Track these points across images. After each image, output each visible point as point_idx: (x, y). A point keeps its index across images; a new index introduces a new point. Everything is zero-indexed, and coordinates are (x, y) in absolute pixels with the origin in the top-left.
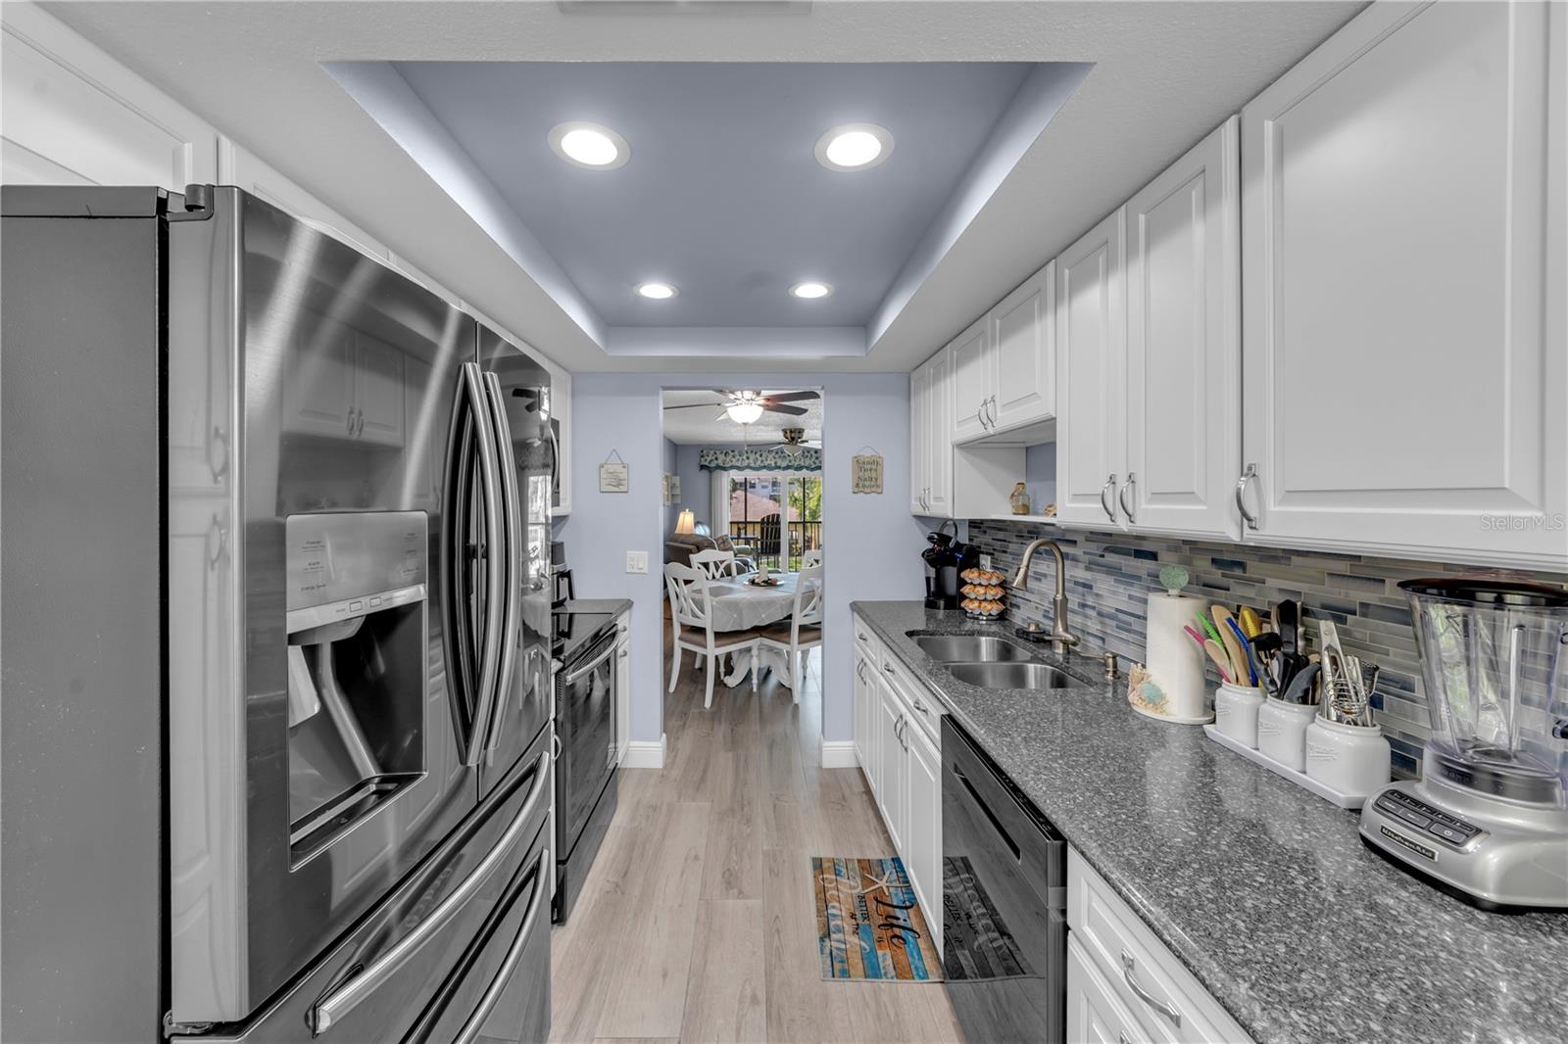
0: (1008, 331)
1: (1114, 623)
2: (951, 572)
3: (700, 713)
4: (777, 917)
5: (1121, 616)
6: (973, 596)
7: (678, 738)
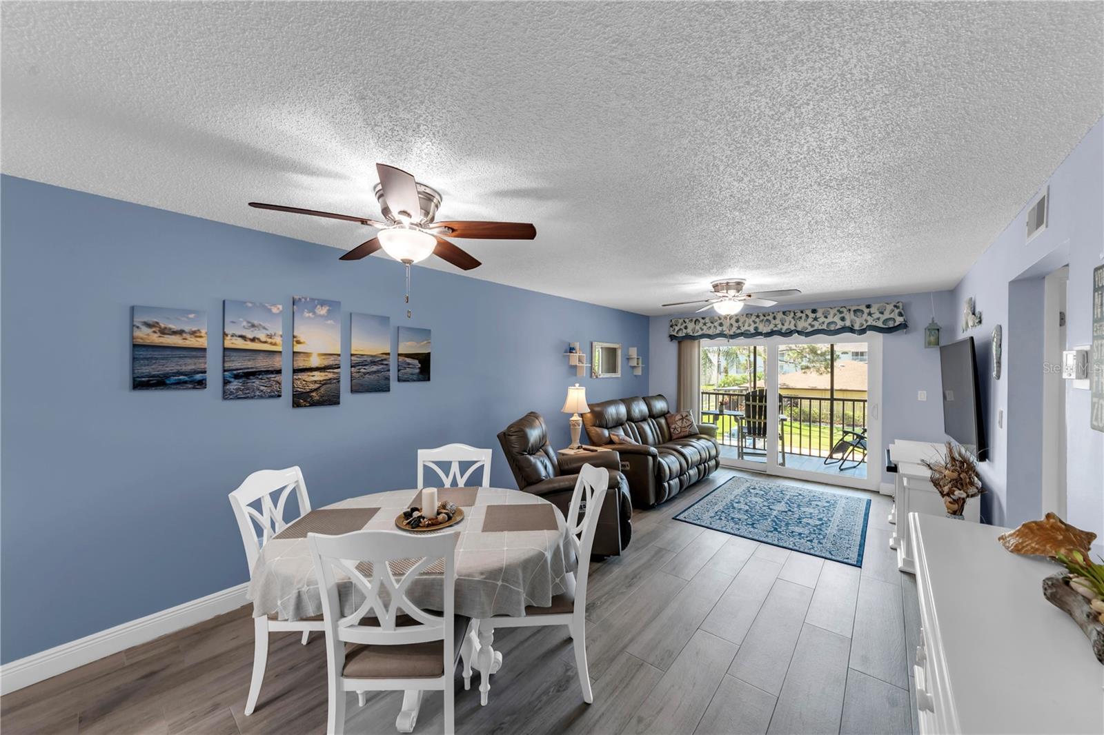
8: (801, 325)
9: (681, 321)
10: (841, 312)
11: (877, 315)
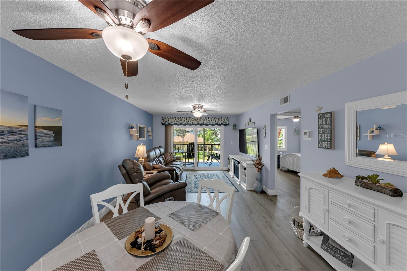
8: (205, 122)
9: (167, 118)
10: (215, 119)
11: (223, 121)
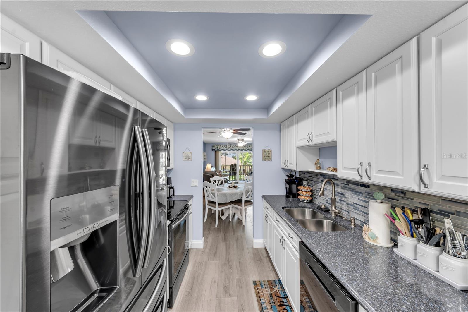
0: (317, 112)
1: (353, 207)
2: (294, 186)
3: (214, 228)
4: (242, 304)
5: (355, 205)
6: (302, 195)
7: (207, 238)
9: (216, 145)
